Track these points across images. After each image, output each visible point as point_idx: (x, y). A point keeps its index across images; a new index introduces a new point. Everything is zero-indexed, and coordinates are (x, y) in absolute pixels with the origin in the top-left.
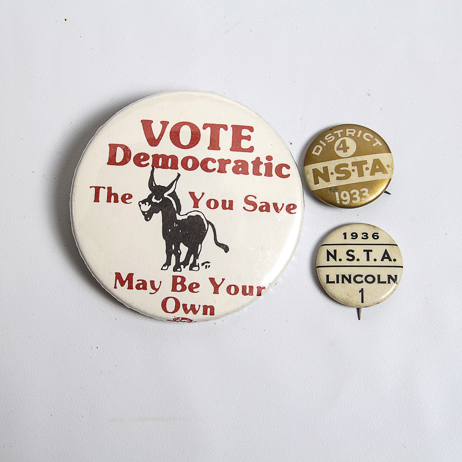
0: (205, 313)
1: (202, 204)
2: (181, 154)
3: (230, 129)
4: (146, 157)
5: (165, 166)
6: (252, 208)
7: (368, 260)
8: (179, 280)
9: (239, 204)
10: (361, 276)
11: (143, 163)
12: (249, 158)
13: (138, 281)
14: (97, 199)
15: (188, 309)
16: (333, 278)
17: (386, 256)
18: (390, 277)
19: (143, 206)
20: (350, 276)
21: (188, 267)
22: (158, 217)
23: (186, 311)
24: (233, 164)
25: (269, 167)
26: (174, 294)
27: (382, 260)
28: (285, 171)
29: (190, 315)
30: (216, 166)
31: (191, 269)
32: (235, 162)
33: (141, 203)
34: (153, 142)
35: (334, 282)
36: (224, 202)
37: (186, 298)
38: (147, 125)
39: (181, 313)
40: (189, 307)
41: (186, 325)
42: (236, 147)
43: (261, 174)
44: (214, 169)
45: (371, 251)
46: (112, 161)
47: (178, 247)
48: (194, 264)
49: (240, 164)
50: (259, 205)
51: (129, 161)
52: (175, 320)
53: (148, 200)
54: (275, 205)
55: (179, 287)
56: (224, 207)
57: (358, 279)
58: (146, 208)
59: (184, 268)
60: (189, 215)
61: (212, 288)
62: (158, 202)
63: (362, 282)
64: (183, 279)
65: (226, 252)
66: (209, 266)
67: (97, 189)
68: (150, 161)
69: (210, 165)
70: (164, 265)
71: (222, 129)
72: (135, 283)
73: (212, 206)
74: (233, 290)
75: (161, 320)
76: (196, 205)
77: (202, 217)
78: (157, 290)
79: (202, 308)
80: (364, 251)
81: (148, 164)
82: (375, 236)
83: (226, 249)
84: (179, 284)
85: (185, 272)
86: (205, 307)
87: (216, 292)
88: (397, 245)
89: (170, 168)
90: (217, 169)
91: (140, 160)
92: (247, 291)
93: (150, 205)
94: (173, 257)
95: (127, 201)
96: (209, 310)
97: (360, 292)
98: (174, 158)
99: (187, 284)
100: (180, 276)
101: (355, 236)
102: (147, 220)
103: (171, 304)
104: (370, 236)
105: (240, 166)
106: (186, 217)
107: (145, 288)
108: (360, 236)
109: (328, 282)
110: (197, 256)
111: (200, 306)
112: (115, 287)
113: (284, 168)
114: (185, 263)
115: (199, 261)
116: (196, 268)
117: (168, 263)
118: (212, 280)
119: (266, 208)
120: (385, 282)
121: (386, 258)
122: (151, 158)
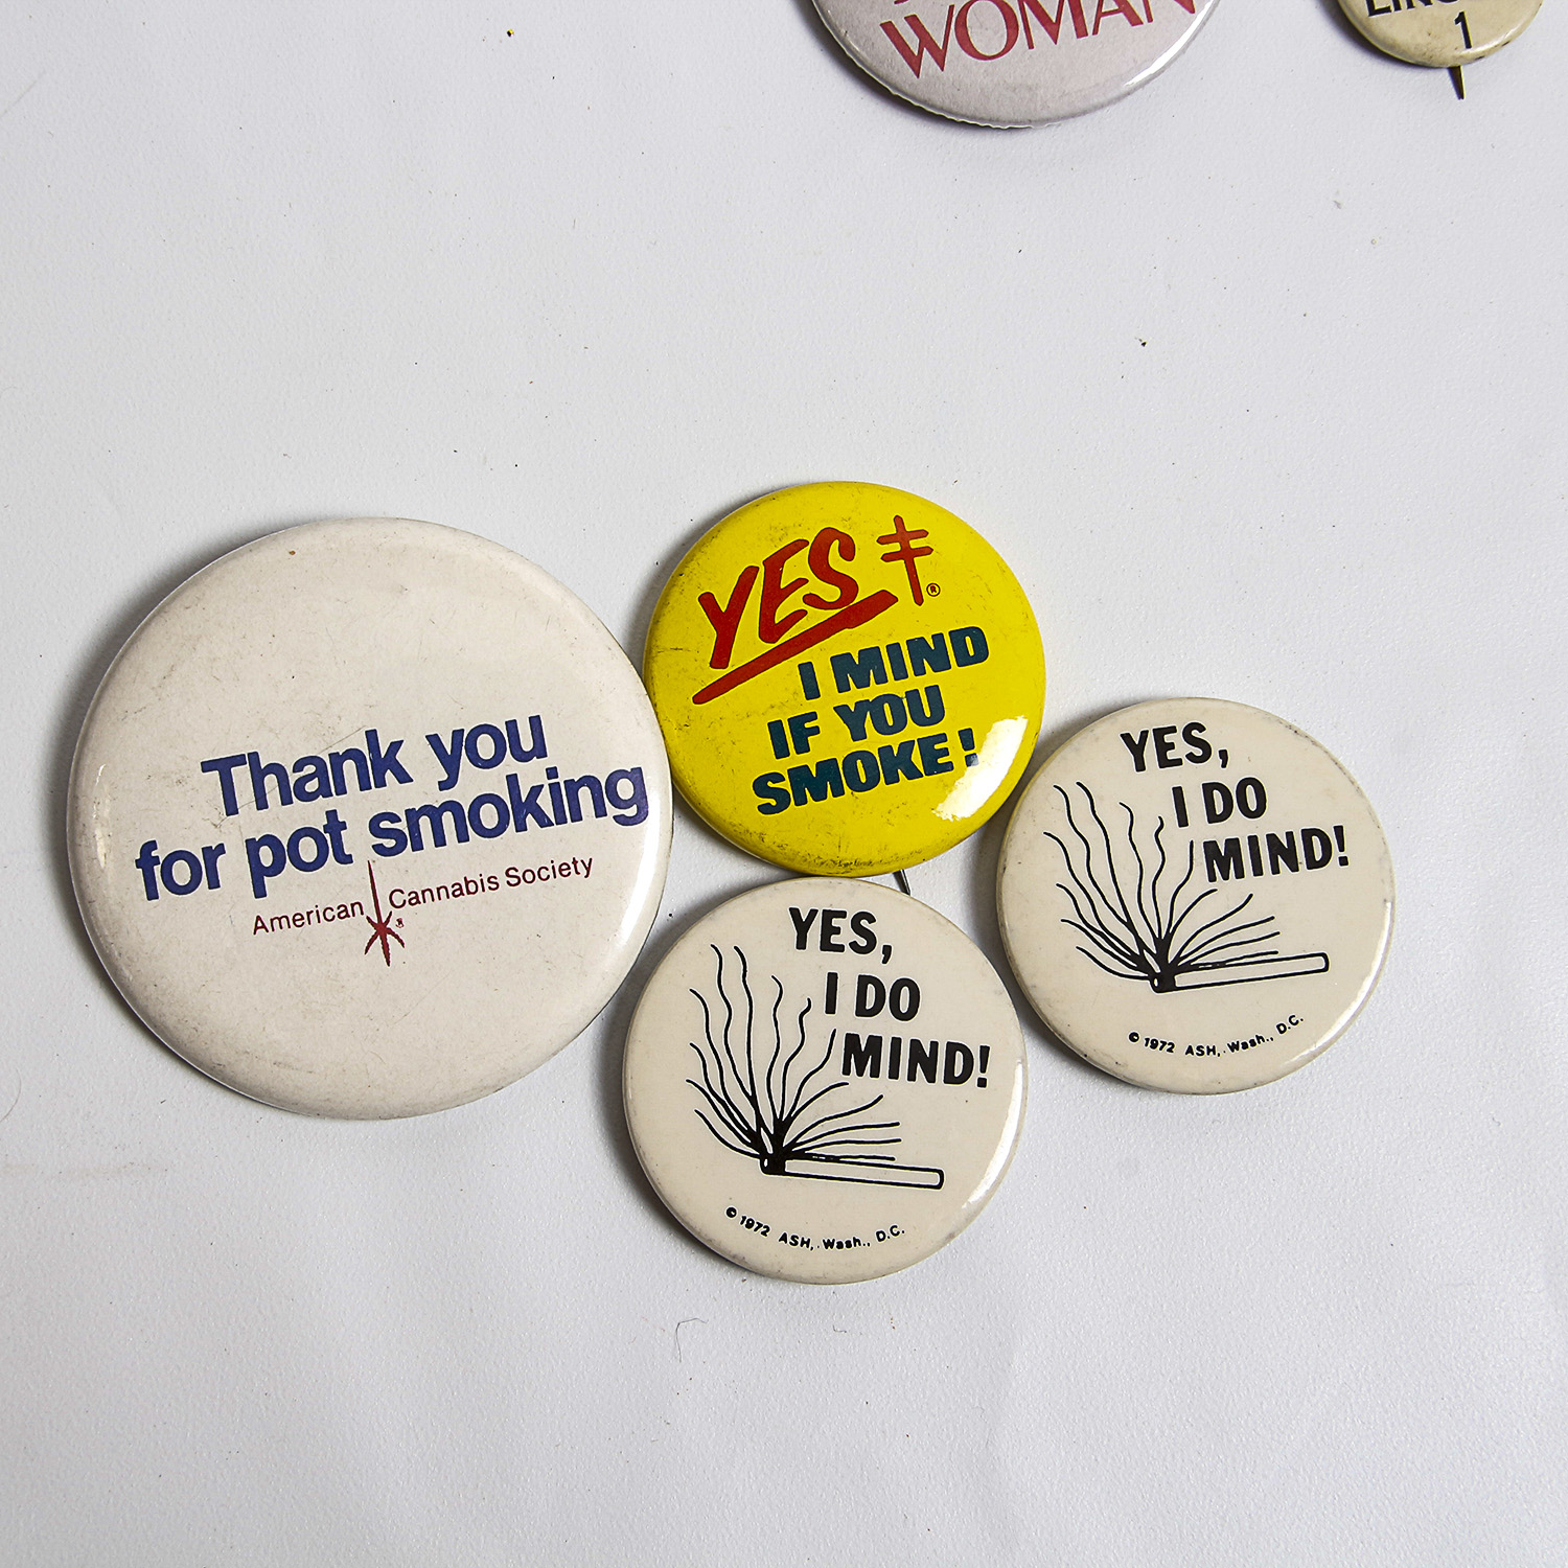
35: (1388, 10)
97: (1457, 21)
109: (1373, 11)
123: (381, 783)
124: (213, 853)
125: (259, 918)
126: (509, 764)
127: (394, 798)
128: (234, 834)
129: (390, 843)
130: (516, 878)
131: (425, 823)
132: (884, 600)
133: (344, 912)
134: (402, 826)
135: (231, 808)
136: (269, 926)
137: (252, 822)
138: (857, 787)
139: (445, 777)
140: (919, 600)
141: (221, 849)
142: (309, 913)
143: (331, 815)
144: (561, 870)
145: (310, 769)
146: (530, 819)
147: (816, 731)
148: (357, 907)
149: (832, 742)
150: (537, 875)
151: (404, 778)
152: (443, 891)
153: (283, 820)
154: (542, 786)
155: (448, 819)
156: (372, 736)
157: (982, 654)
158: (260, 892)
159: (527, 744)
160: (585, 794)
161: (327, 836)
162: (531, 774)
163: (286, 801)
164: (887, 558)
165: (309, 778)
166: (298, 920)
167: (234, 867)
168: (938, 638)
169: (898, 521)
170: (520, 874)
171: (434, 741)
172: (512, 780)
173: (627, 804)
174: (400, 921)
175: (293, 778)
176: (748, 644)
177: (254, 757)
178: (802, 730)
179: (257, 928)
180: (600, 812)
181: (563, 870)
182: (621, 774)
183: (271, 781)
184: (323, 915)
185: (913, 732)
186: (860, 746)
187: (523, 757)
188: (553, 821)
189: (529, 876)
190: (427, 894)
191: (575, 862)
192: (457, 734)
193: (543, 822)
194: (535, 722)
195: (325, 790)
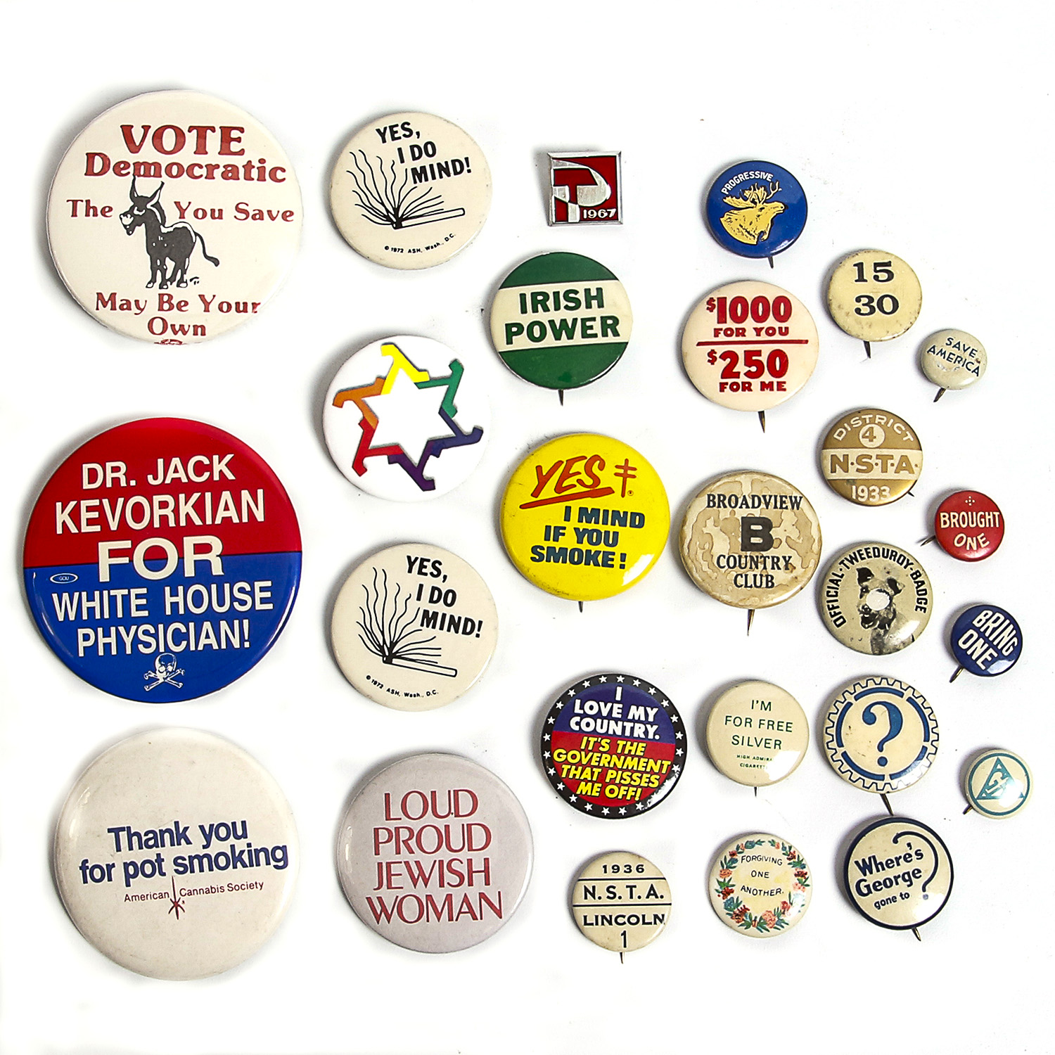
0: (195, 334)
1: (189, 214)
2: (164, 160)
3: (218, 131)
4: (127, 165)
5: (147, 175)
6: (244, 216)
7: (631, 897)
8: (166, 298)
9: (229, 212)
10: (624, 916)
11: (123, 172)
12: (239, 161)
13: (122, 300)
14: (74, 215)
15: (177, 330)
16: (591, 920)
17: (652, 892)
18: (656, 917)
19: (124, 218)
20: (611, 916)
21: (175, 283)
22: (141, 230)
23: (175, 333)
24: (222, 169)
25: (262, 170)
26: (161, 314)
27: (648, 897)
28: (280, 175)
29: (180, 336)
30: (204, 171)
31: (178, 286)
32: (224, 167)
33: (122, 216)
34: (134, 148)
35: (592, 924)
36: (213, 211)
37: (174, 317)
38: (127, 130)
39: (169, 335)
40: (177, 328)
41: (176, 347)
42: (225, 150)
43: (253, 179)
44: (201, 176)
45: (635, 887)
46: (90, 172)
47: (163, 263)
48: (181, 281)
49: (230, 168)
50: (251, 213)
51: (108, 170)
52: (163, 342)
53: (129, 212)
54: (269, 212)
55: (166, 306)
56: (213, 217)
57: (620, 920)
58: (128, 220)
59: (171, 284)
60: (174, 227)
61: (202, 306)
62: (141, 214)
63: (624, 923)
64: (171, 297)
65: (216, 265)
66: (198, 282)
67: (75, 202)
68: (131, 170)
69: (197, 171)
70: (149, 283)
71: (209, 132)
72: (118, 304)
73: (200, 216)
74: (225, 307)
75: (148, 341)
76: (182, 216)
77: (189, 228)
78: (142, 310)
79: (192, 328)
80: (627, 887)
81: (129, 173)
82: (640, 869)
83: (216, 262)
84: (166, 302)
85: (172, 289)
86: (195, 327)
87: (207, 310)
88: (664, 879)
89: (154, 176)
90: (205, 175)
91: (120, 168)
92: (241, 308)
93: (132, 218)
94: (159, 273)
95: (107, 214)
96: (200, 330)
97: (622, 935)
98: (157, 165)
99: (174, 302)
100: (167, 294)
101: (616, 869)
102: (130, 234)
103: (158, 326)
104: (634, 869)
105: (230, 171)
106: (171, 229)
107: (129, 308)
108: (622, 869)
109: (586, 924)
110: (184, 272)
111: (189, 326)
112: (97, 309)
113: (279, 172)
114: (172, 279)
115: (187, 277)
116: (184, 285)
117: (153, 280)
118: (202, 297)
119: (259, 216)
120: (650, 923)
121: (652, 895)
122: (132, 167)
123: (179, 844)
124: (110, 867)
125: (127, 895)
126: (232, 840)
127: (184, 850)
128: (119, 860)
129: (181, 869)
130: (232, 888)
131: (196, 862)
132: (609, 491)
133: (161, 896)
134: (187, 862)
135: (119, 849)
136: (130, 898)
137: (126, 855)
138: (572, 562)
139: (205, 843)
140: (623, 495)
141: (113, 865)
142: (147, 895)
143: (158, 855)
144: (250, 886)
145: (151, 835)
146: (239, 864)
147: (563, 534)
148: (166, 895)
149: (568, 541)
150: (241, 887)
151: (188, 842)
152: (201, 891)
153: (139, 856)
154: (244, 851)
155: (205, 860)
156: (177, 823)
157: (641, 525)
158: (128, 885)
159: (240, 832)
160: (262, 855)
161: (156, 864)
162: (241, 845)
163: (141, 848)
164: (616, 474)
165: (150, 839)
166: (143, 898)
167: (118, 873)
168: (625, 513)
169: (627, 461)
170: (233, 886)
171: (202, 828)
172: (233, 847)
173: (279, 861)
174: (183, 902)
175: (144, 838)
176: (549, 491)
177: (129, 828)
178: (558, 532)
179: (126, 899)
180: (268, 863)
181: (251, 886)
182: (278, 848)
183: (135, 839)
184: (153, 896)
185: (602, 547)
186: (579, 546)
187: (238, 838)
188: (248, 865)
189: (237, 888)
190: (195, 892)
191: (256, 883)
192: (211, 826)
193: (244, 866)
194: (244, 823)
195: (156, 845)
